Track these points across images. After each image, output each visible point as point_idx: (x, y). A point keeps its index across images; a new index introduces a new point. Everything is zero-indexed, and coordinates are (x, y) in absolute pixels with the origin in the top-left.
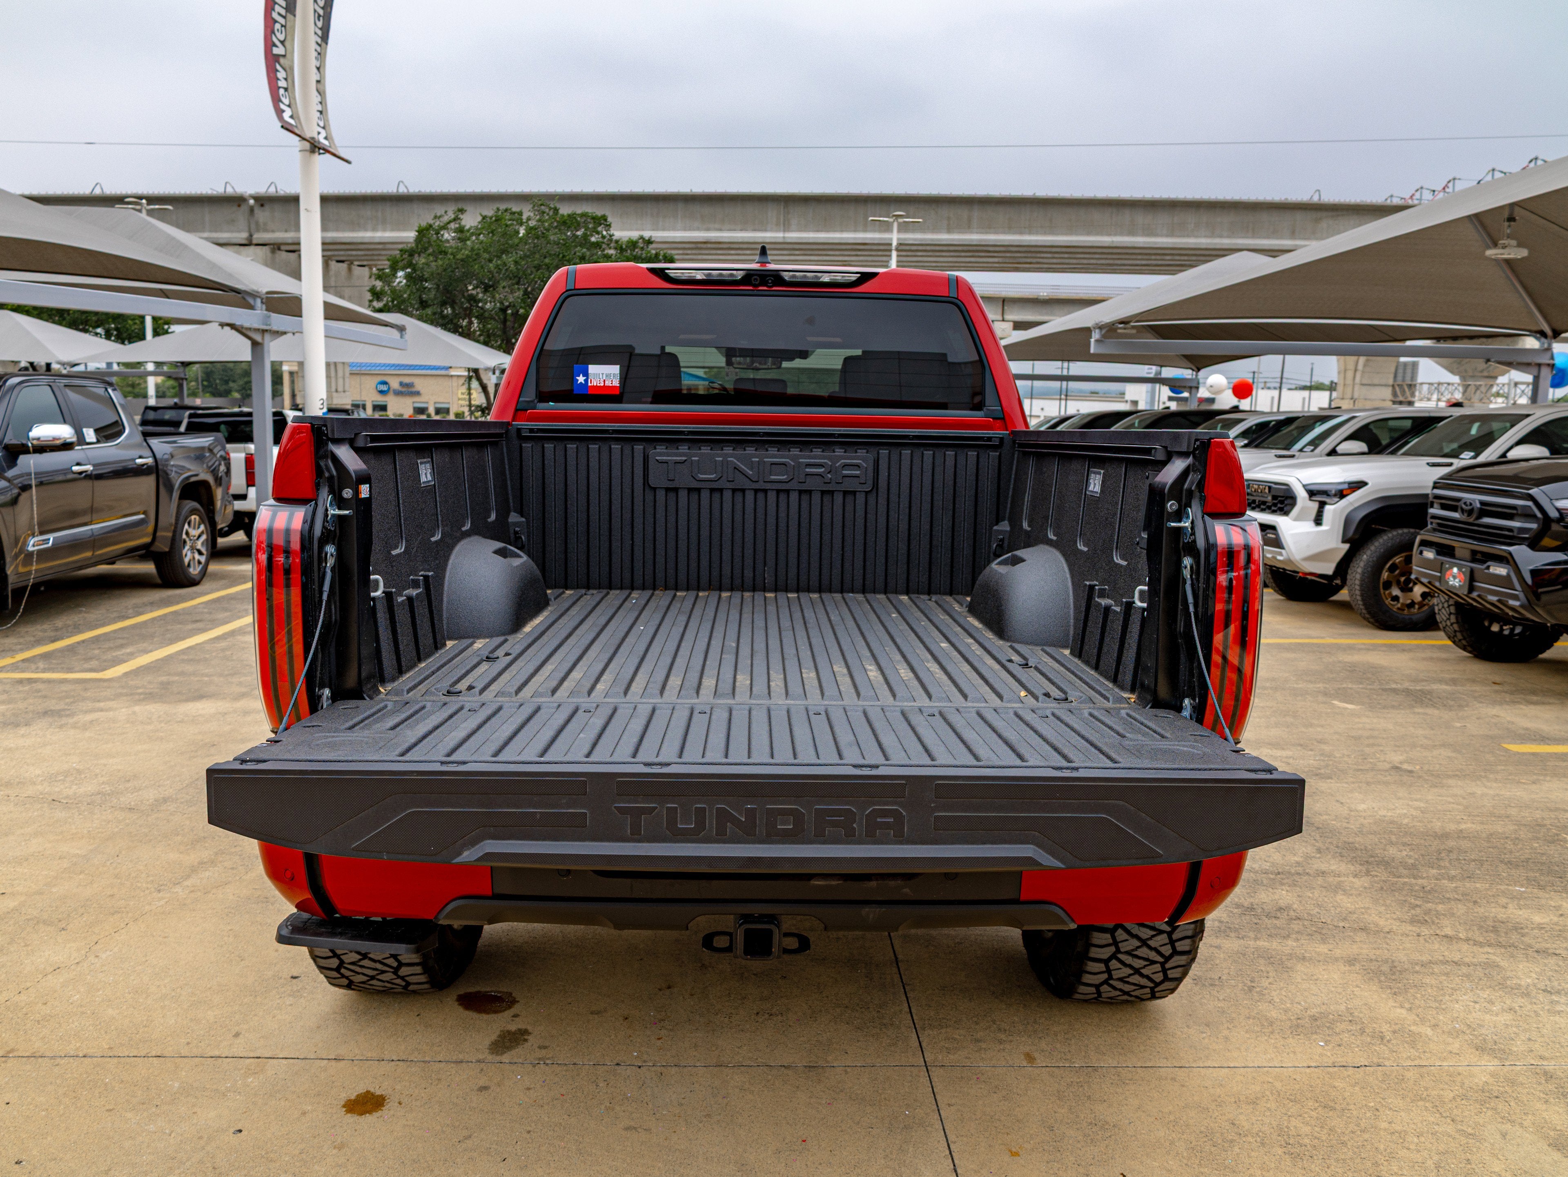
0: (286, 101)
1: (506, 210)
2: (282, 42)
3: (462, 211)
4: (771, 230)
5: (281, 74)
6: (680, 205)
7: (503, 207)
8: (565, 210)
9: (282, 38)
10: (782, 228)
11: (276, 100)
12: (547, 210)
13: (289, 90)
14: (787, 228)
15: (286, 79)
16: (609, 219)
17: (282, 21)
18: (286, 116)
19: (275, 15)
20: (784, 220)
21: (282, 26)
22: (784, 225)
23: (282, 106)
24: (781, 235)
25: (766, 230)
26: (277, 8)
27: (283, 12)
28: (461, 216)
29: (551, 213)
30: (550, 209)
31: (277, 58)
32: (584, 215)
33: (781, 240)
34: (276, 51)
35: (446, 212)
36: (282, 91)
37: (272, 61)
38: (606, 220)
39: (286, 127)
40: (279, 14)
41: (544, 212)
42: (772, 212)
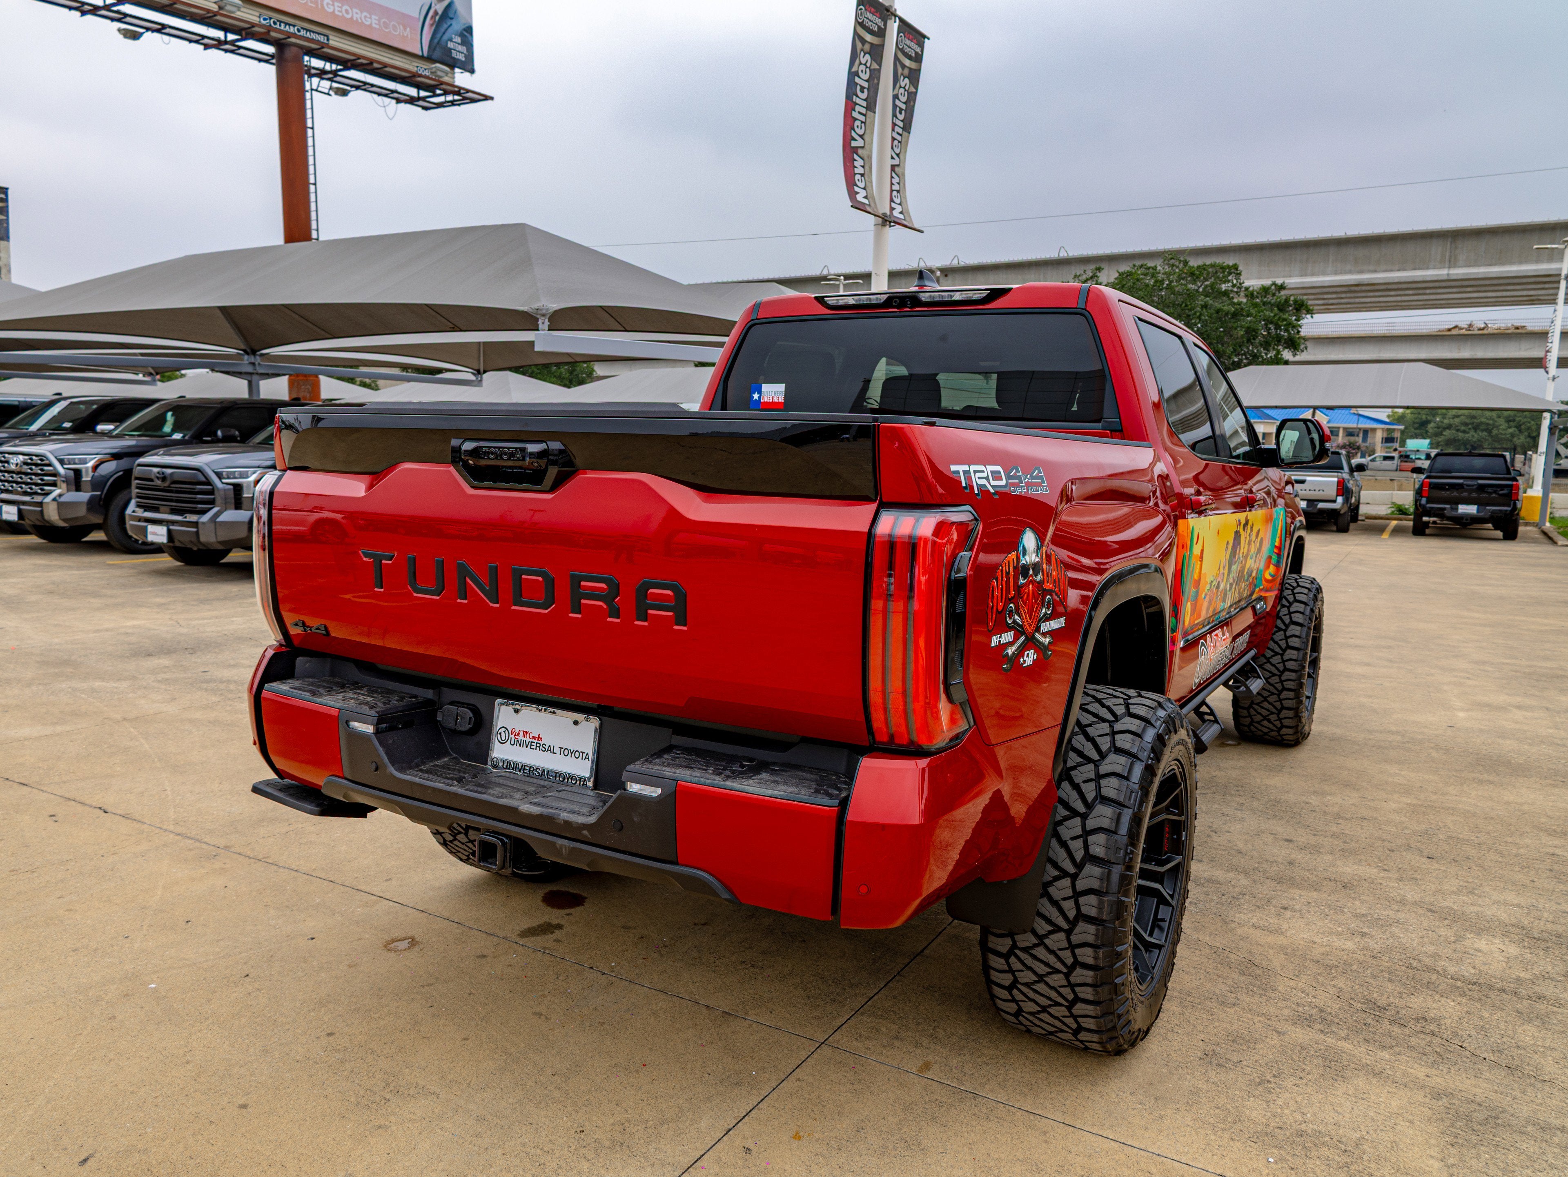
0: (862, 185)
1: (1141, 266)
2: (861, 136)
3: (1099, 269)
4: (1434, 268)
5: (859, 163)
6: (1332, 250)
7: (1138, 263)
8: (1194, 262)
9: (861, 132)
10: (1447, 264)
11: (851, 184)
12: (1177, 264)
13: (866, 176)
14: (1452, 263)
15: (863, 167)
16: (1240, 268)
17: (863, 118)
18: (860, 198)
19: (855, 114)
20: (1450, 257)
21: (862, 122)
22: (1450, 261)
23: (856, 189)
24: (1444, 272)
25: (1428, 268)
26: (858, 108)
27: (863, 111)
28: (1098, 274)
29: (1181, 266)
30: (1180, 261)
31: (855, 150)
32: (1212, 266)
33: (1445, 278)
34: (854, 144)
35: (1085, 271)
36: (858, 177)
37: (850, 152)
38: (1237, 269)
39: (857, 206)
40: (859, 113)
41: (1173, 265)
42: (1436, 249)
